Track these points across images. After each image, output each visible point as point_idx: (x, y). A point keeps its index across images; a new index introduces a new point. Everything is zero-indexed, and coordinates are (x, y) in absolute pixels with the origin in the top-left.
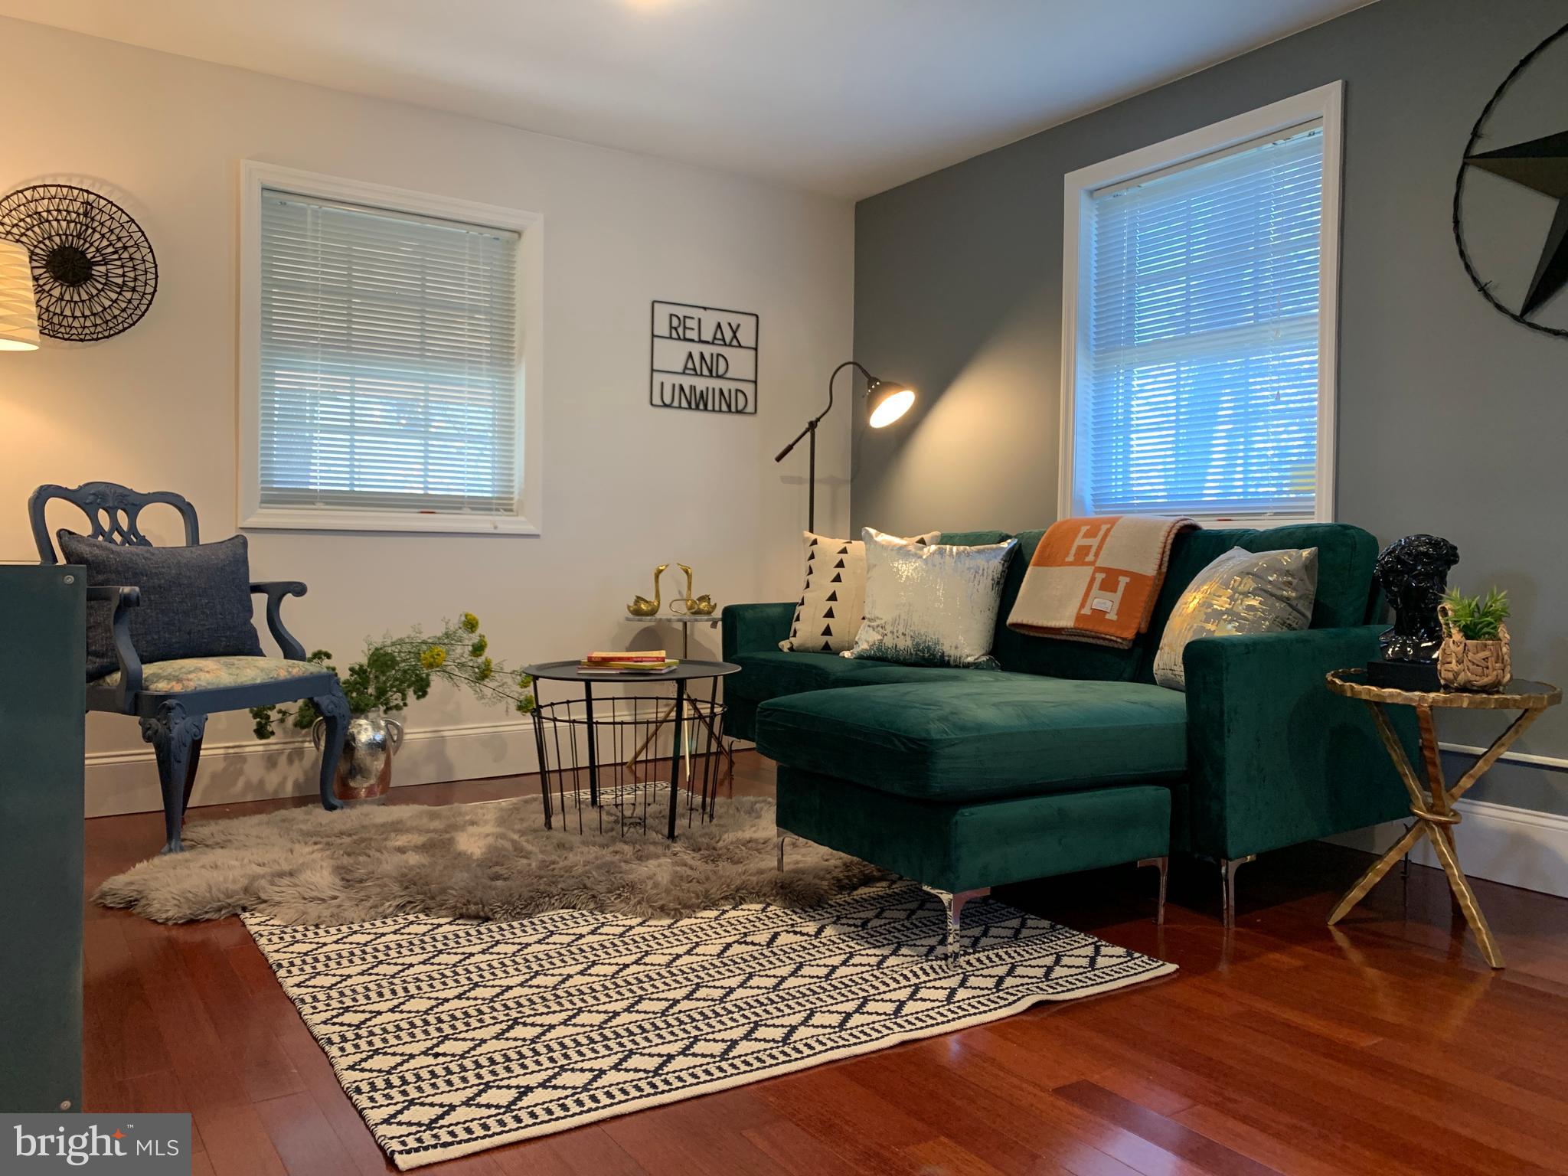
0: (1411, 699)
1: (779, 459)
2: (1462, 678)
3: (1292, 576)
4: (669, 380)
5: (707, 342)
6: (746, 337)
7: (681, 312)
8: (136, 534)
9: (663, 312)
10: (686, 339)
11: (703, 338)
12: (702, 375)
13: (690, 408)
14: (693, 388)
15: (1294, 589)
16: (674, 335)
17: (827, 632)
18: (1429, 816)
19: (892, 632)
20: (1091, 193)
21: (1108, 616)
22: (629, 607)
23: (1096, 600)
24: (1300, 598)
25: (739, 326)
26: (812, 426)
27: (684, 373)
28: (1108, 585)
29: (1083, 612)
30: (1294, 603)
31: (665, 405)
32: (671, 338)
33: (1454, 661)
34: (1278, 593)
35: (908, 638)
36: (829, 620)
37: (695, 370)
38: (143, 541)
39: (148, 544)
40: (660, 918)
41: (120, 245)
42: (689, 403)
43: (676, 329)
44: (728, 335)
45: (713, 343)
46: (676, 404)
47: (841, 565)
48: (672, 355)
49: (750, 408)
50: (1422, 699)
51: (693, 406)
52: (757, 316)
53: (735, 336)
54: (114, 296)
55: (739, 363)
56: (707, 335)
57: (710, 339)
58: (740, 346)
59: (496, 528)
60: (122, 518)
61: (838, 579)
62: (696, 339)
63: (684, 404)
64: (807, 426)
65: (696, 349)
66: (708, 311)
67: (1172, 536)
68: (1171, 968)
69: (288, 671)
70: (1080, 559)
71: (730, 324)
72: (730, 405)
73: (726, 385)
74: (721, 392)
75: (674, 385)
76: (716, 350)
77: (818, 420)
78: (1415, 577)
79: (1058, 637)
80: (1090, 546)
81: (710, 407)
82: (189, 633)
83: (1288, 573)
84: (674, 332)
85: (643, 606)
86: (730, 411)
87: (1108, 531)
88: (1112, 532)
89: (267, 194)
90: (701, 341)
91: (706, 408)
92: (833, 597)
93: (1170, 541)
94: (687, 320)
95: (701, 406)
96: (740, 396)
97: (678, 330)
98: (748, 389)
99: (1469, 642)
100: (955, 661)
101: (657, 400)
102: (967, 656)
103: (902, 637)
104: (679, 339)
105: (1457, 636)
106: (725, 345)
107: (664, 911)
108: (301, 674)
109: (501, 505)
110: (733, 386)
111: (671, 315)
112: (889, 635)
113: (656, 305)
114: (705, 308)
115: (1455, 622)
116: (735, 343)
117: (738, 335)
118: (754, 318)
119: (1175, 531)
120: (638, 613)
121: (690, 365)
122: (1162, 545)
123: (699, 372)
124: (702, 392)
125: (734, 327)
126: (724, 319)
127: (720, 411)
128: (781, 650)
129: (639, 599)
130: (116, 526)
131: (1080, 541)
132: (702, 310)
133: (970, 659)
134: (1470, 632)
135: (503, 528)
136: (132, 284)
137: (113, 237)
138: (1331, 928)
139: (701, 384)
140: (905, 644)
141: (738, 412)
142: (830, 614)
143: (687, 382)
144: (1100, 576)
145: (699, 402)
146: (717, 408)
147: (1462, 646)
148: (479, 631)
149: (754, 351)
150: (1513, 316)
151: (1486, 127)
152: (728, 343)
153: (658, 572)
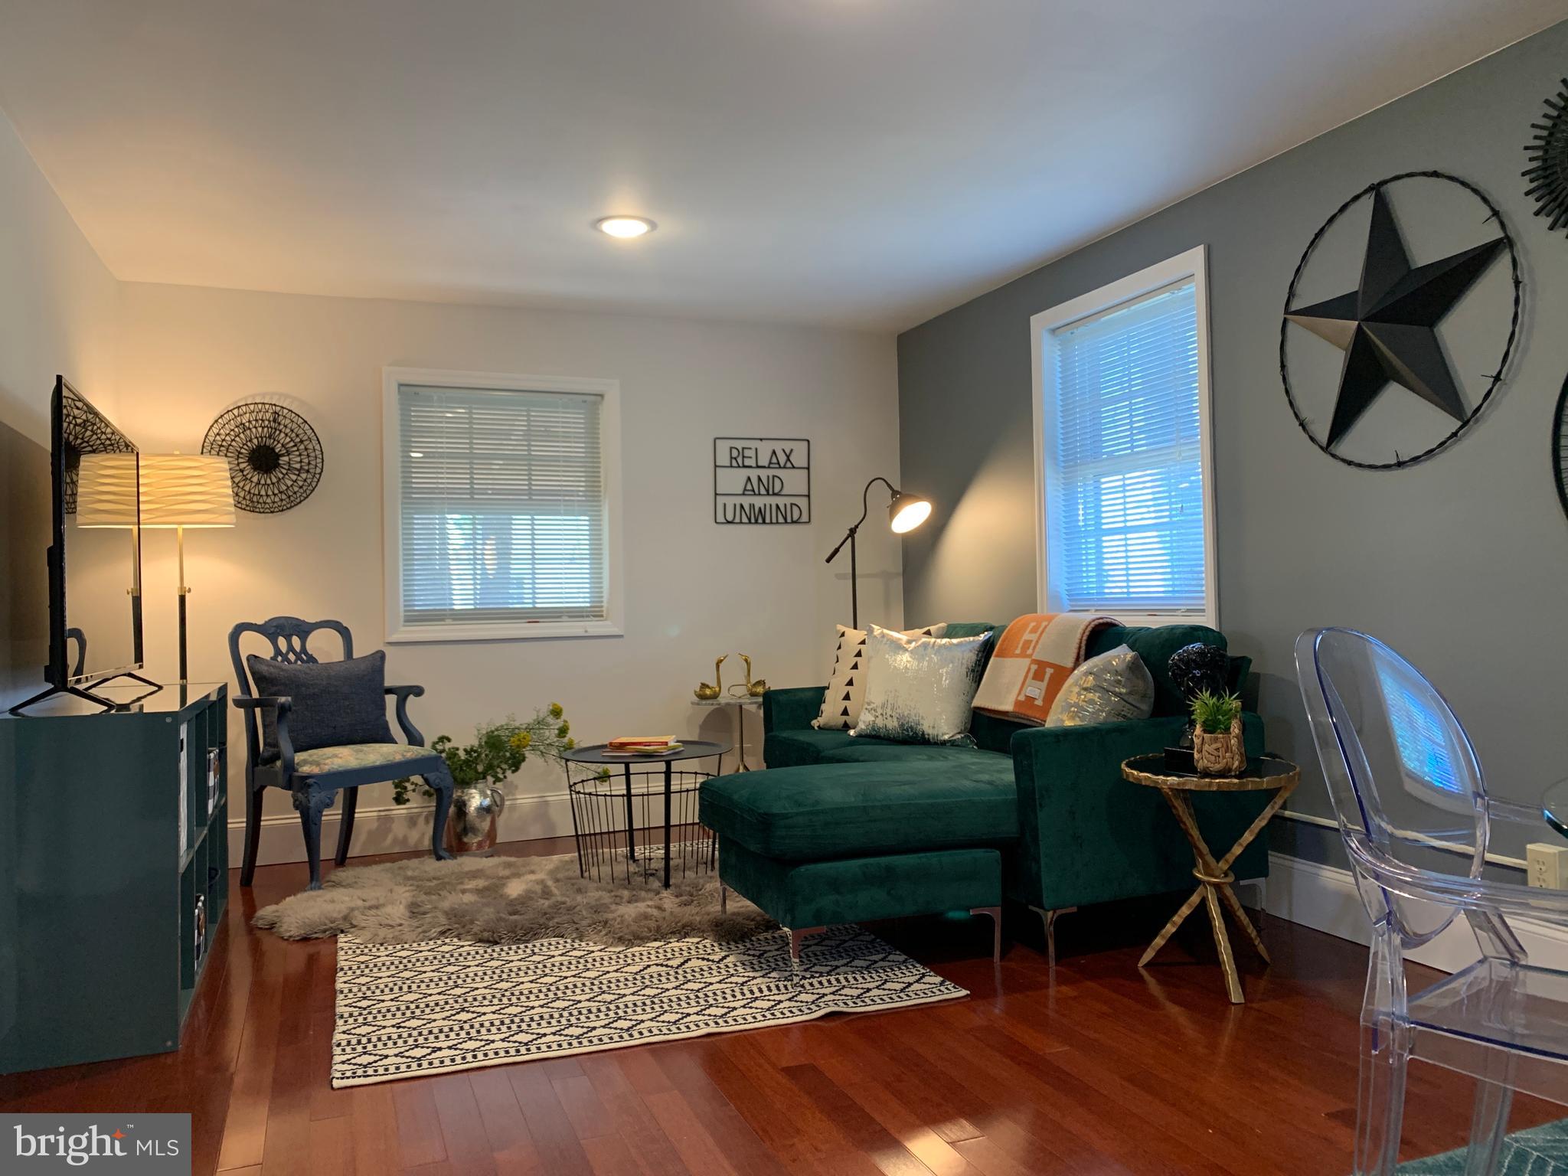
0: (1156, 782)
1: (828, 561)
3: (1121, 676)
4: (730, 502)
5: (764, 467)
6: (799, 459)
7: (739, 445)
8: (306, 653)
9: (723, 448)
10: (744, 467)
11: (760, 464)
12: (759, 494)
13: (750, 522)
14: (752, 506)
15: (1124, 687)
16: (734, 464)
17: (845, 712)
18: (1206, 878)
19: (882, 714)
20: (1053, 331)
21: (1036, 702)
22: (695, 692)
23: (1030, 688)
24: (1130, 693)
25: (792, 450)
26: (853, 532)
27: (744, 494)
28: (1038, 676)
29: (1019, 698)
30: (1126, 698)
31: (728, 522)
32: (731, 466)
34: (1112, 689)
35: (895, 719)
36: (846, 703)
37: (753, 491)
38: (312, 659)
39: (314, 660)
40: (616, 946)
41: (298, 440)
42: (750, 519)
43: (735, 459)
44: (782, 459)
45: (769, 467)
46: (737, 520)
47: (859, 654)
48: (733, 480)
49: (805, 518)
51: (753, 521)
52: (808, 441)
53: (788, 459)
54: (294, 477)
55: (793, 481)
56: (764, 461)
57: (766, 465)
58: (794, 467)
59: (586, 632)
60: (296, 642)
61: (855, 667)
62: (754, 465)
63: (745, 520)
64: (848, 532)
65: (754, 474)
66: (763, 441)
67: (1087, 633)
68: (964, 992)
69: (403, 755)
70: (1023, 655)
71: (784, 451)
72: (787, 518)
73: (781, 501)
74: (778, 507)
75: (735, 505)
76: (771, 472)
77: (857, 527)
79: (1006, 718)
80: (1031, 641)
81: (768, 520)
82: (335, 728)
83: (1117, 673)
84: (734, 461)
85: (708, 692)
86: (786, 522)
87: (1046, 627)
88: (1047, 630)
89: (402, 388)
90: (758, 467)
91: (764, 522)
92: (850, 683)
93: (1085, 638)
94: (745, 451)
95: (760, 520)
96: (795, 509)
97: (738, 460)
98: (802, 503)
99: (1205, 735)
100: (933, 738)
101: (720, 518)
102: (943, 735)
103: (889, 718)
104: (739, 467)
105: (1199, 730)
106: (780, 467)
107: (621, 940)
108: (413, 756)
109: (594, 613)
110: (788, 501)
111: (731, 448)
112: (880, 717)
113: (717, 441)
114: (761, 440)
116: (789, 465)
117: (791, 458)
118: (806, 443)
119: (1089, 629)
120: (702, 697)
121: (749, 487)
122: (1078, 641)
123: (757, 492)
124: (760, 508)
125: (788, 452)
126: (778, 446)
127: (777, 523)
128: (813, 728)
129: (704, 686)
130: (291, 648)
131: (1027, 636)
132: (758, 441)
133: (946, 737)
135: (592, 632)
136: (306, 468)
137: (294, 435)
138: (1140, 969)
139: (759, 502)
140: (892, 724)
141: (793, 522)
142: (847, 697)
143: (746, 501)
144: (1034, 667)
145: (758, 517)
146: (774, 520)
147: (1201, 738)
148: (563, 717)
149: (806, 471)
150: (1321, 447)
151: (1299, 288)
152: (782, 465)
153: (719, 662)
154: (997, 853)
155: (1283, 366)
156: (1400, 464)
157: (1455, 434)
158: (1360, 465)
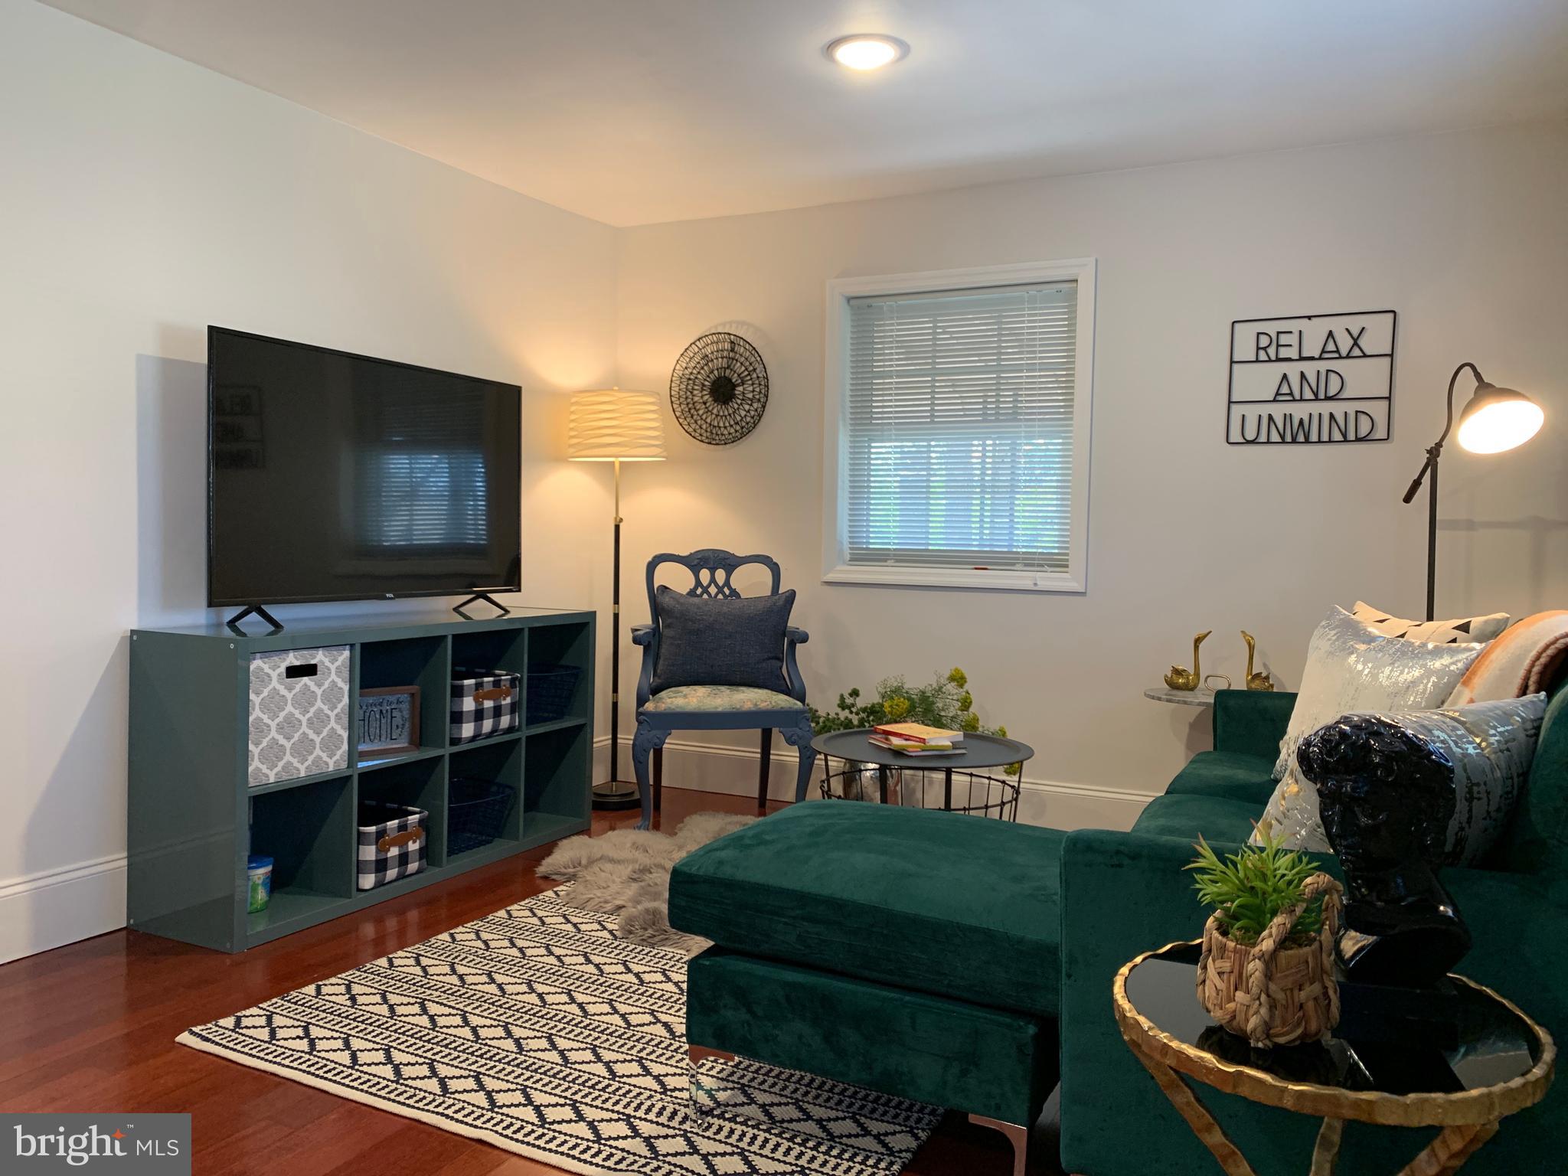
1: (1406, 500)
4: (1252, 412)
5: (1312, 358)
6: (1376, 340)
7: (1272, 328)
8: (730, 588)
9: (1246, 334)
10: (1278, 360)
11: (1305, 355)
12: (1302, 400)
13: (1283, 442)
14: (1288, 417)
16: (1263, 356)
25: (1363, 329)
26: (1434, 455)
27: (1275, 401)
31: (1248, 442)
32: (1257, 361)
37: (1291, 394)
38: (734, 593)
39: (738, 596)
41: (751, 368)
42: (1283, 437)
43: (1265, 349)
44: (1345, 344)
45: (1320, 358)
46: (1263, 438)
48: (1259, 381)
49: (1381, 433)
51: (1289, 438)
52: (1394, 312)
53: (1356, 344)
54: (747, 407)
55: (1363, 377)
56: (1312, 348)
57: (1316, 354)
58: (1365, 356)
59: (1035, 584)
62: (1297, 357)
63: (1275, 437)
64: (1428, 456)
65: (1293, 370)
66: (1314, 319)
71: (1348, 331)
72: (1348, 433)
73: (1338, 409)
74: (1332, 417)
75: (1260, 417)
76: (1323, 366)
77: (1438, 445)
81: (1314, 437)
84: (1262, 353)
85: (1179, 679)
86: (1346, 440)
90: (1302, 359)
91: (1307, 441)
94: (1282, 336)
96: (1363, 419)
97: (1268, 351)
98: (1378, 410)
101: (1235, 436)
104: (1270, 361)
106: (1341, 357)
110: (1351, 407)
111: (1259, 334)
113: (1237, 326)
114: (1309, 318)
116: (1356, 352)
117: (1361, 342)
118: (1388, 316)
120: (1174, 685)
121: (1285, 389)
123: (1297, 396)
124: (1301, 422)
125: (1355, 334)
126: (1338, 326)
127: (1330, 441)
129: (1178, 672)
130: (713, 580)
132: (1306, 320)
135: (1043, 585)
136: (757, 397)
139: (1299, 411)
141: (1358, 440)
143: (1278, 411)
145: (1298, 434)
146: (1325, 438)
149: (1388, 359)
152: (1344, 353)
153: (1198, 641)
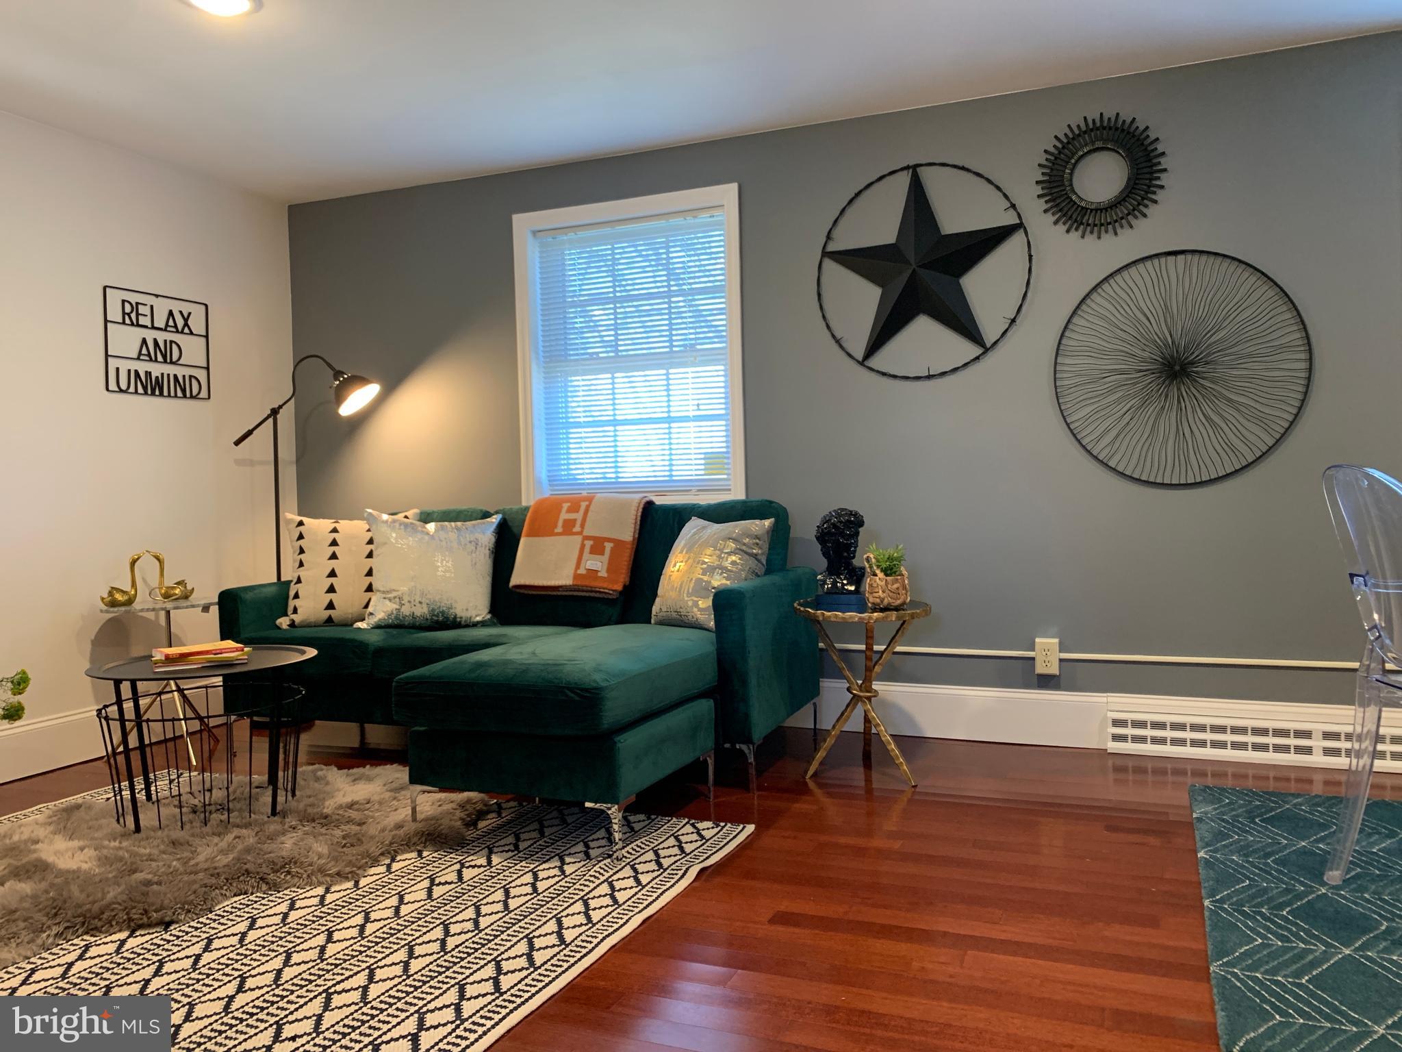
0: (863, 618)
1: (237, 443)
2: (886, 602)
3: (759, 539)
4: (124, 366)
5: (160, 329)
6: (197, 324)
7: (134, 298)
9: (114, 298)
10: (138, 325)
11: (156, 325)
12: (156, 360)
13: (146, 393)
14: (148, 374)
15: (760, 548)
16: (128, 321)
17: (331, 606)
18: (862, 694)
19: (409, 602)
20: (535, 233)
21: (600, 574)
22: (103, 599)
23: (588, 562)
24: (762, 554)
25: (190, 314)
26: (275, 412)
27: (138, 358)
28: (597, 549)
29: (579, 572)
30: (759, 557)
31: (121, 391)
32: (124, 323)
33: (881, 592)
34: (750, 551)
35: (425, 606)
36: (331, 596)
37: (149, 355)
40: (340, 883)
42: (145, 388)
43: (129, 315)
44: (180, 323)
45: (165, 330)
46: (132, 389)
47: (334, 543)
48: (126, 340)
49: (204, 394)
50: (870, 618)
51: (149, 392)
52: (206, 306)
53: (186, 324)
55: (192, 349)
56: (160, 322)
57: (163, 326)
58: (191, 333)
61: (334, 556)
62: (150, 326)
63: (140, 390)
64: (269, 412)
65: (150, 335)
66: (159, 298)
67: (641, 510)
68: (751, 828)
70: (569, 527)
71: (181, 312)
72: (183, 389)
73: (180, 371)
74: (176, 377)
75: (129, 371)
76: (169, 336)
77: (280, 407)
78: (843, 537)
79: (559, 593)
80: (575, 520)
81: (166, 393)
83: (757, 537)
84: (127, 317)
85: (119, 597)
86: (185, 396)
87: (588, 508)
88: (592, 508)
90: (153, 328)
91: (161, 394)
92: (332, 574)
93: (640, 514)
94: (140, 306)
95: (157, 393)
96: (194, 382)
97: (131, 317)
98: (201, 375)
99: (888, 578)
100: (465, 621)
101: (113, 386)
102: (477, 616)
103: (418, 605)
104: (132, 324)
105: (881, 575)
106: (177, 331)
107: (341, 876)
110: (188, 372)
111: (123, 301)
112: (407, 604)
113: (107, 289)
114: (157, 296)
115: (878, 567)
116: (186, 330)
117: (189, 323)
118: (203, 307)
119: (642, 506)
120: (113, 604)
121: (144, 351)
122: (634, 517)
123: (153, 359)
124: (157, 377)
125: (186, 316)
126: (176, 307)
127: (176, 396)
128: (279, 628)
129: (113, 590)
131: (564, 515)
132: (154, 298)
133: (478, 619)
134: (888, 571)
138: (808, 780)
139: (157, 369)
140: (421, 611)
141: (192, 397)
142: (331, 589)
143: (142, 367)
144: (589, 543)
145: (153, 387)
146: (172, 394)
147: (884, 581)
149: (204, 340)
150: (858, 362)
151: (835, 234)
152: (180, 330)
153: (133, 563)
154: (711, 703)
155: (819, 295)
156: (929, 377)
157: (977, 358)
158: (895, 377)
